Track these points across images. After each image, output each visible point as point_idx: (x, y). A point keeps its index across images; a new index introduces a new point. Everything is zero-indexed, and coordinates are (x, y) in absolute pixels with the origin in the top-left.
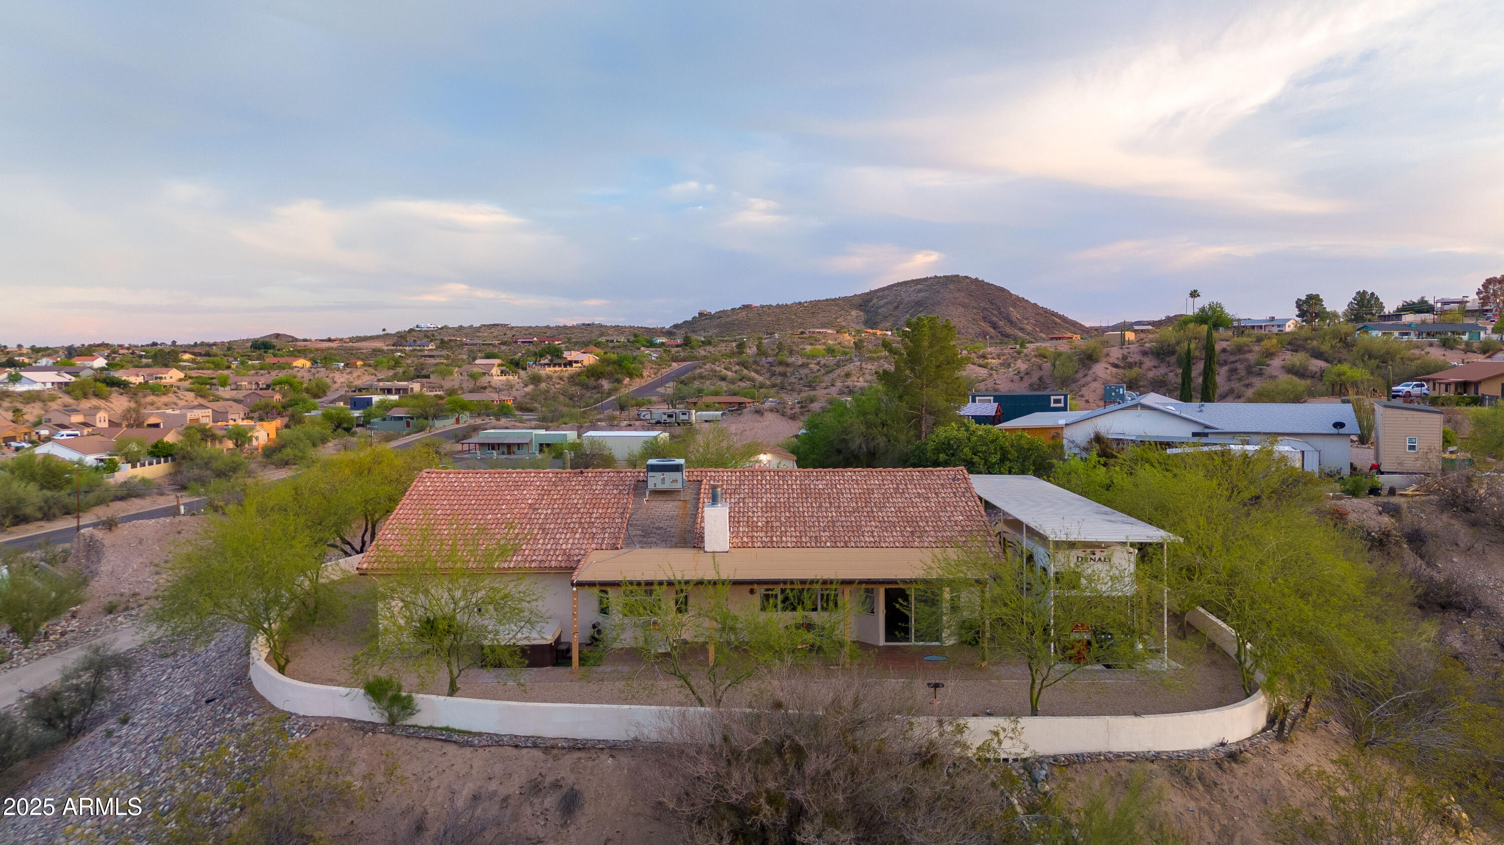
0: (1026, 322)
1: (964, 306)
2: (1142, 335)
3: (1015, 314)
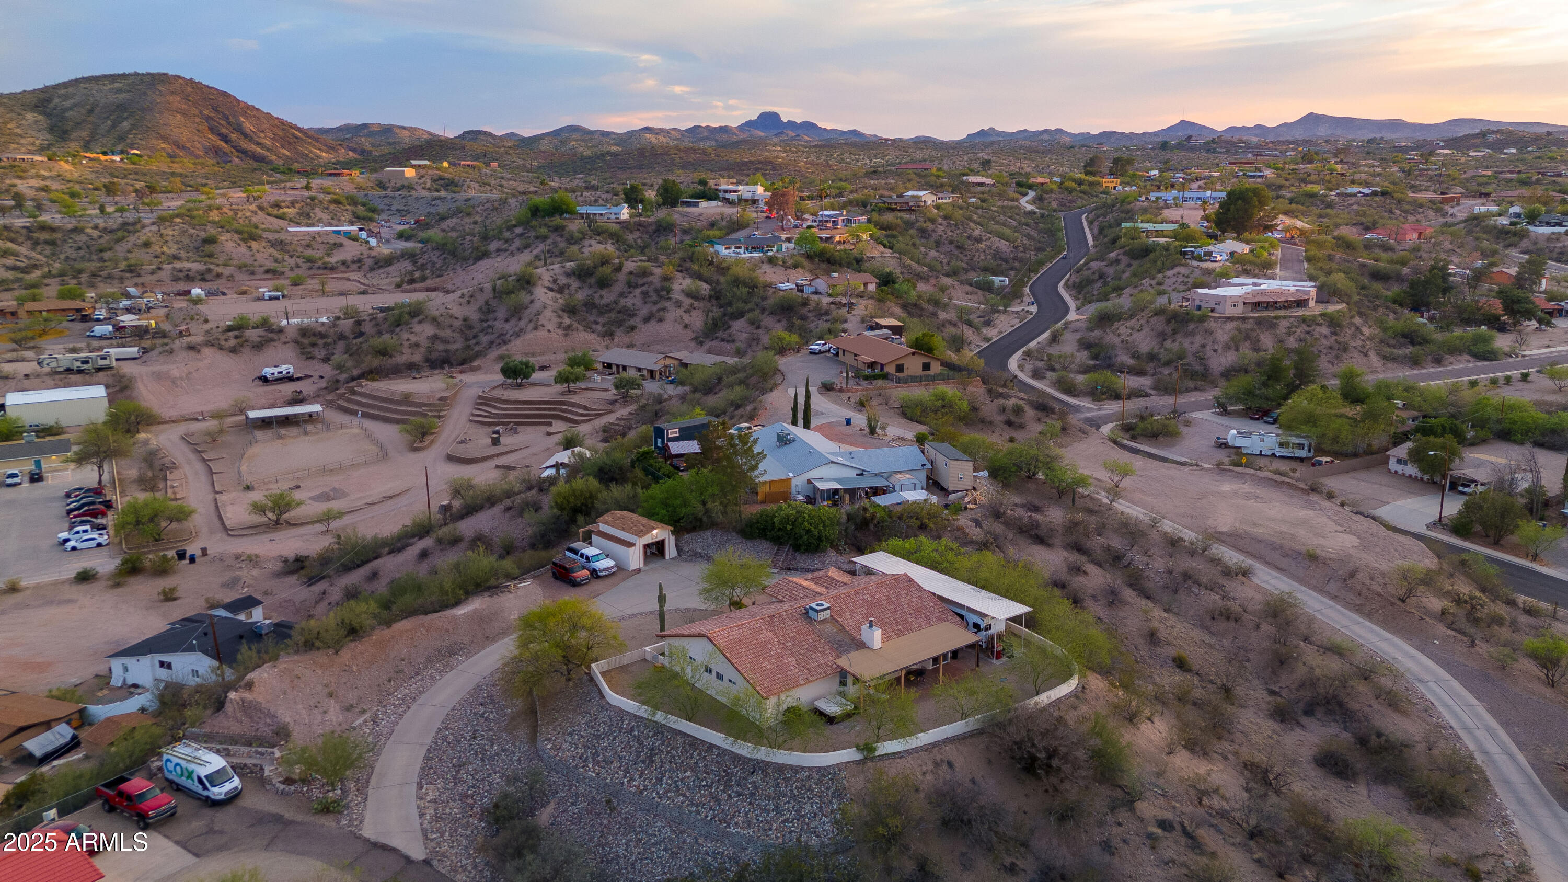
0: (262, 135)
3: (248, 126)
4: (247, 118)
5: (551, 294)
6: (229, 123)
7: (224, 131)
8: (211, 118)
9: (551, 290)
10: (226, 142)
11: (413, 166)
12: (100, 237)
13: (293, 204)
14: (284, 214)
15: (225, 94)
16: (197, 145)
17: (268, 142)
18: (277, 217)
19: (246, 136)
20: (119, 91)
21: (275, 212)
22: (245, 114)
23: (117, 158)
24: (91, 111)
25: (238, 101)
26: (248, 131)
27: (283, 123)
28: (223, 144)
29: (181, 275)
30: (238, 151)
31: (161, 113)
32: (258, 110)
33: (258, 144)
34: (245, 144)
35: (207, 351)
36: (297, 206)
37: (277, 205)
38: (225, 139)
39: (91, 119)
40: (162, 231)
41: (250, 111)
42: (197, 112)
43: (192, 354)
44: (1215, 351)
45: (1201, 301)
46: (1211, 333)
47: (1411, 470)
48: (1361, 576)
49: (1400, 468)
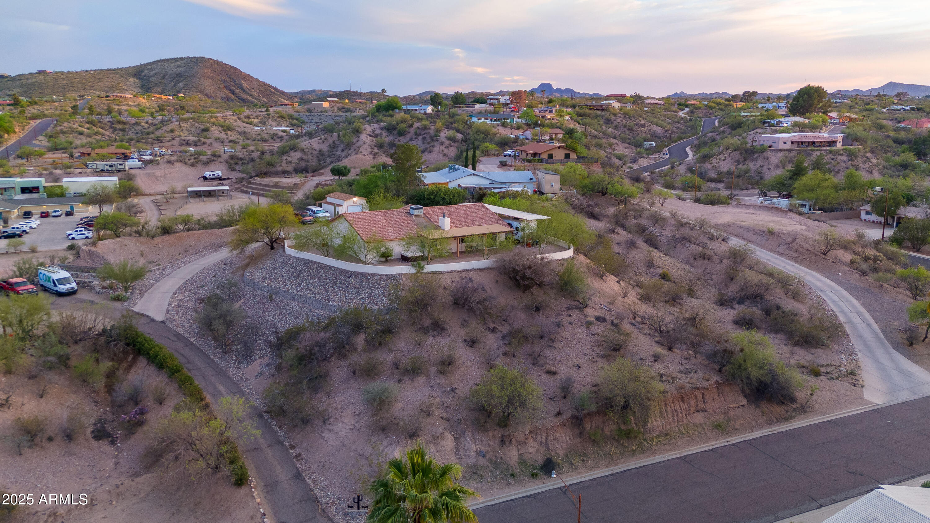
0: (253, 90)
1: (212, 79)
2: (333, 104)
3: (246, 85)
4: (245, 81)
5: (369, 137)
6: (236, 84)
7: (233, 88)
8: (226, 81)
9: (370, 136)
10: (233, 94)
11: (328, 101)
12: (149, 128)
13: (257, 117)
14: (251, 122)
15: (235, 69)
16: (218, 95)
17: (256, 94)
18: (247, 123)
19: (244, 91)
20: (179, 66)
21: (247, 120)
22: (244, 79)
23: (171, 98)
24: (163, 77)
25: (241, 72)
26: (245, 88)
27: (265, 84)
28: (232, 95)
29: (184, 142)
30: (239, 99)
31: (200, 78)
32: (252, 77)
33: (251, 95)
34: (243, 96)
35: (177, 165)
36: (260, 118)
37: (248, 117)
38: (233, 93)
39: (163, 81)
40: (181, 124)
41: (247, 77)
42: (219, 78)
43: (169, 165)
44: (769, 169)
45: (764, 141)
46: (768, 158)
47: (874, 217)
48: (798, 241)
49: (867, 217)
